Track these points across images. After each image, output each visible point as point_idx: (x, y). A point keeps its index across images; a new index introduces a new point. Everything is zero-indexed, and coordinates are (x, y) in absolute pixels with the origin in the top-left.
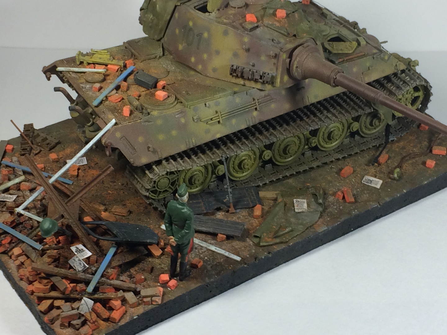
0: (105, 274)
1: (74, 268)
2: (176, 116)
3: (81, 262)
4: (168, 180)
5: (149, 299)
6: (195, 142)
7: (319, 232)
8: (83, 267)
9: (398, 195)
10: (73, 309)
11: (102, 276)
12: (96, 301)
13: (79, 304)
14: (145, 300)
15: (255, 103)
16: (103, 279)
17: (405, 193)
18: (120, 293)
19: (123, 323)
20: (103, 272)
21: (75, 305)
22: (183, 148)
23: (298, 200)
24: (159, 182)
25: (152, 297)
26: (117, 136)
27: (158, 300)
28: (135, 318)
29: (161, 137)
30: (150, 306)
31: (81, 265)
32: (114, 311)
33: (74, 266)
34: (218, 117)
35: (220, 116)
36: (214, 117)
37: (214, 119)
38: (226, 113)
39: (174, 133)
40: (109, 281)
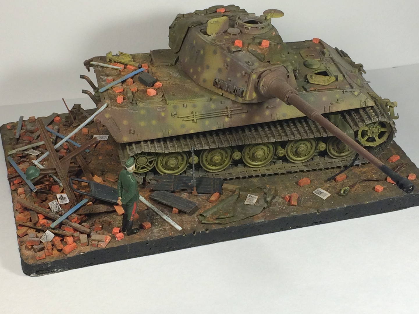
0: (69, 217)
1: (51, 209)
2: (158, 110)
3: (57, 206)
4: (146, 160)
5: (96, 242)
6: (170, 133)
7: (256, 222)
8: (58, 210)
9: (338, 208)
10: (37, 237)
11: (67, 218)
12: (56, 235)
13: (43, 234)
14: (93, 242)
15: (228, 111)
16: (67, 220)
17: (345, 207)
18: (77, 234)
19: (71, 255)
20: (69, 216)
21: (39, 235)
22: (160, 135)
23: (252, 195)
24: (138, 159)
25: (99, 242)
26: (106, 116)
27: (103, 245)
28: (81, 254)
29: (142, 124)
30: (96, 248)
31: (57, 208)
32: (67, 245)
33: (52, 207)
34: (193, 117)
35: (195, 116)
36: (189, 116)
37: (189, 117)
38: (201, 115)
39: (154, 122)
40: (71, 223)
